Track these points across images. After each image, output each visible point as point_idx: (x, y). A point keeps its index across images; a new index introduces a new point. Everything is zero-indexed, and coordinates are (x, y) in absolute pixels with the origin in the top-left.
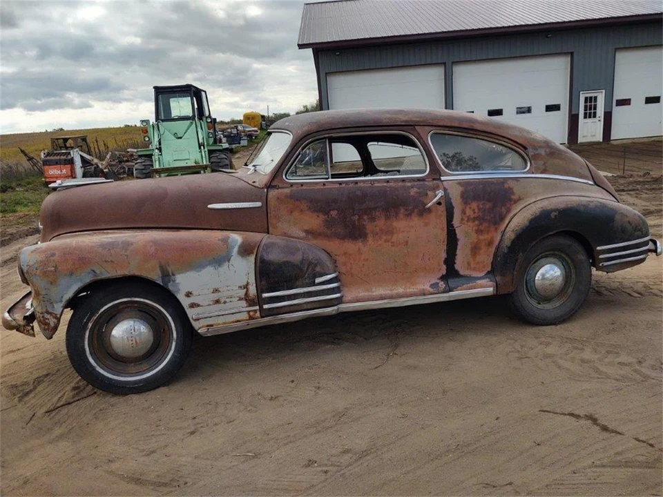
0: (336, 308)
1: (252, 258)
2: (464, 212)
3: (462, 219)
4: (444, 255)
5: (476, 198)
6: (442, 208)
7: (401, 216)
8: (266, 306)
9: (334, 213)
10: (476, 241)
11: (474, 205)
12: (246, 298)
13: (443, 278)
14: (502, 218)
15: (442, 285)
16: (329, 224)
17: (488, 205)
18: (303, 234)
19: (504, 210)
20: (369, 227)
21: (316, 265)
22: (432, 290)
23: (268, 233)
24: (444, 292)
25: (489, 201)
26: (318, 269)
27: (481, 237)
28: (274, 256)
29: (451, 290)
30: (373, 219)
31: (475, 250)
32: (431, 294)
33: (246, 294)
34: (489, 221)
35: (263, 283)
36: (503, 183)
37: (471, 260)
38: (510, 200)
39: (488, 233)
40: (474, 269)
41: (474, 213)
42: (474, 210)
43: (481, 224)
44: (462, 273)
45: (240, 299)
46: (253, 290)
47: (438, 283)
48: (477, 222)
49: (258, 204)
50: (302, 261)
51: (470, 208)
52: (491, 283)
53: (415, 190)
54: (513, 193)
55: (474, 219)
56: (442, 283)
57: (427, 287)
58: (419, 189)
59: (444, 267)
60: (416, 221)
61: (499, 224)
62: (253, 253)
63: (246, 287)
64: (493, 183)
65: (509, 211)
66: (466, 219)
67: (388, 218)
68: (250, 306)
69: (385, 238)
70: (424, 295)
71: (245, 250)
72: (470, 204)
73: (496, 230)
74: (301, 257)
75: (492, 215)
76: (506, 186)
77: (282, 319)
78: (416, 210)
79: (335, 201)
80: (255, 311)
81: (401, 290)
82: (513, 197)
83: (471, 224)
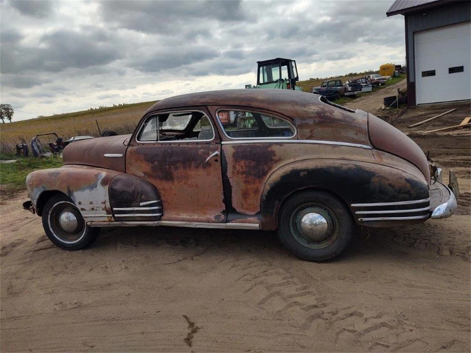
0: (156, 222)
1: (107, 187)
2: (234, 167)
3: (233, 172)
4: (222, 197)
5: (244, 157)
6: (219, 163)
7: (193, 167)
8: (116, 215)
9: (156, 163)
10: (245, 189)
11: (242, 163)
12: (105, 209)
13: (223, 212)
14: (265, 174)
15: (223, 217)
16: (154, 169)
17: (253, 163)
18: (142, 175)
19: (266, 168)
20: (175, 173)
21: (142, 195)
22: (214, 220)
23: (126, 173)
24: (222, 222)
25: (253, 160)
26: (143, 197)
27: (249, 187)
28: (118, 187)
29: (227, 222)
30: (176, 168)
31: (245, 195)
32: (213, 222)
33: (105, 207)
34: (254, 175)
35: (113, 201)
36: (267, 147)
37: (244, 202)
38: (272, 160)
39: (254, 183)
40: (247, 209)
41: (242, 168)
42: (242, 166)
43: (248, 177)
44: (238, 210)
45: (103, 209)
46: (108, 205)
47: (220, 216)
48: (244, 175)
49: (121, 155)
50: (134, 192)
51: (239, 165)
52: (257, 220)
53: (202, 150)
54: (275, 155)
55: (243, 173)
56: (223, 215)
57: (212, 217)
58: (205, 149)
59: (224, 205)
60: (201, 172)
61: (263, 178)
62: (107, 184)
63: (104, 203)
64: (259, 147)
65: (270, 168)
66: (236, 172)
67: (185, 168)
68: (108, 214)
69: (184, 181)
70: (209, 222)
71: (105, 182)
72: (239, 162)
73: (260, 182)
74: (134, 189)
75: (257, 171)
76: (270, 149)
77: (126, 224)
78: (201, 165)
79: (157, 155)
80: (111, 217)
81: (196, 217)
82: (274, 158)
83: (240, 176)
